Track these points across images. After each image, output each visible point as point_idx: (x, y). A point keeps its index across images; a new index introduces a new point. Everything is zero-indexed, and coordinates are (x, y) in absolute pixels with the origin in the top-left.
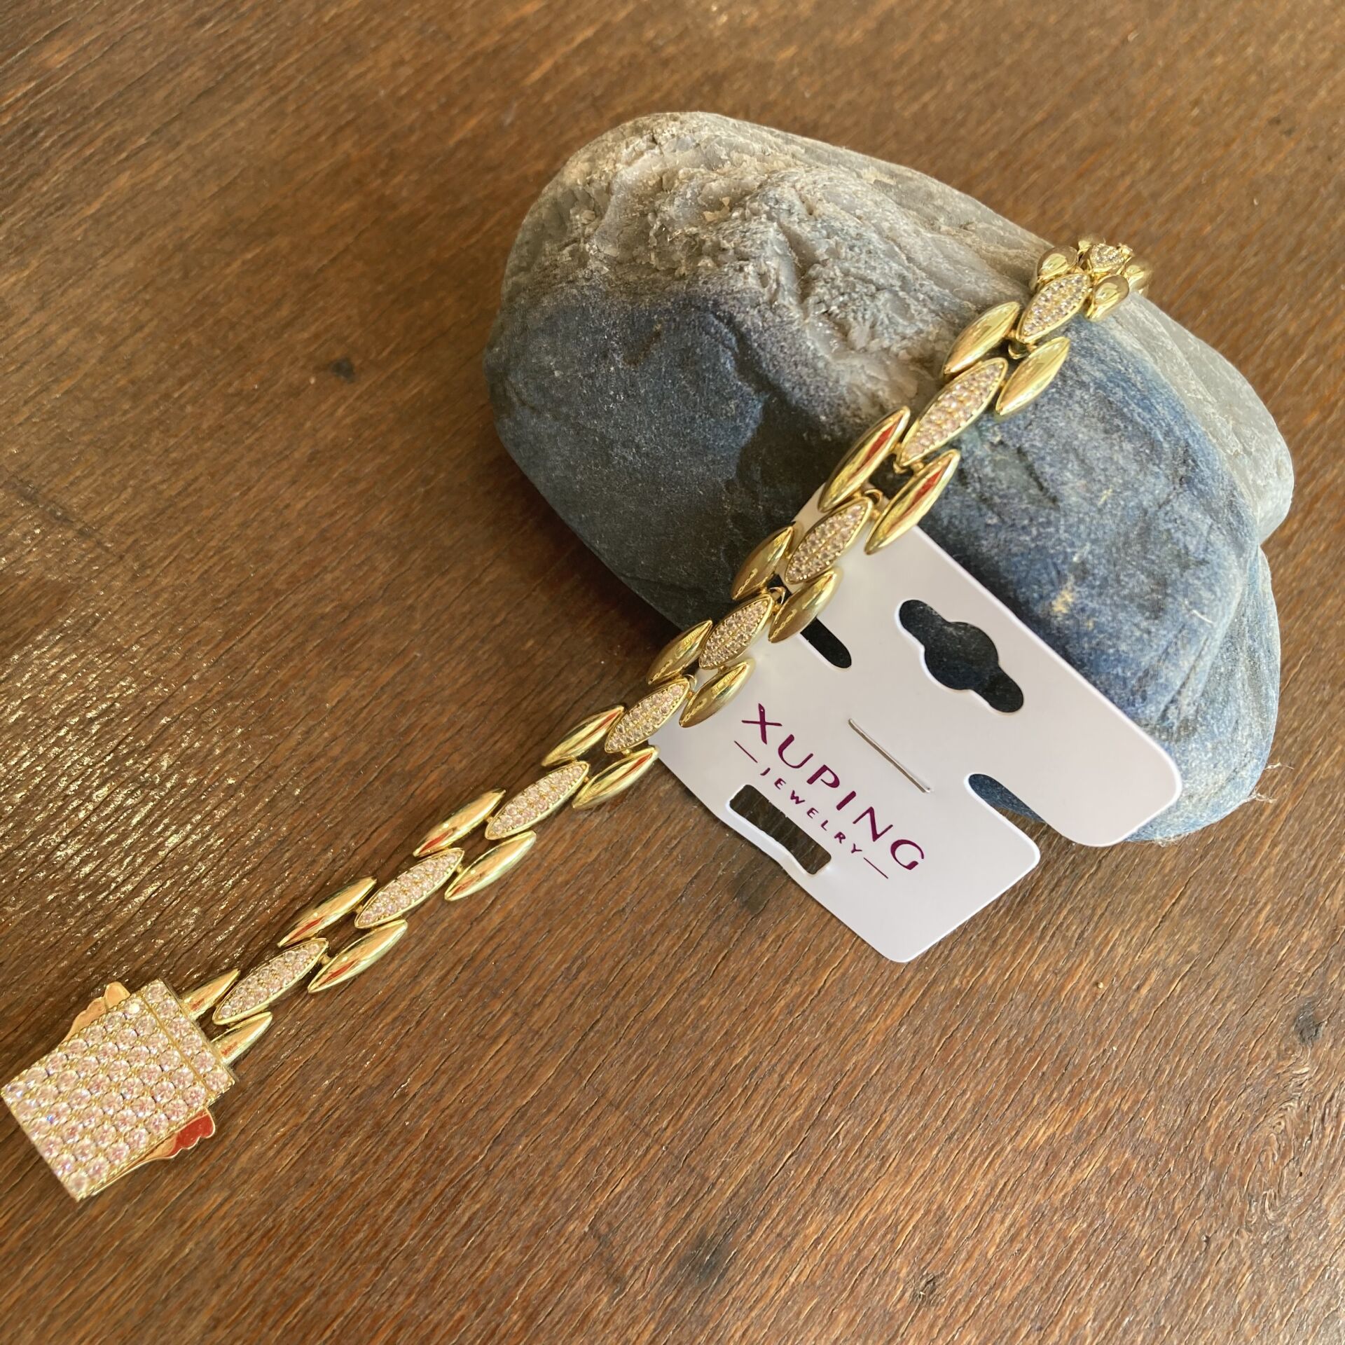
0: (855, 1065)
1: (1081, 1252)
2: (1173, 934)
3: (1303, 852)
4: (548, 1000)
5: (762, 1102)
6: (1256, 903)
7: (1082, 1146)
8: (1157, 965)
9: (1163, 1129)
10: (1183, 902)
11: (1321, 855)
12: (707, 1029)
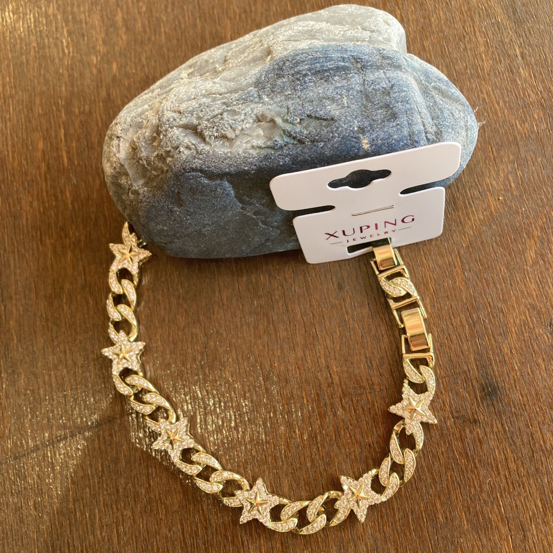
0: (466, 298)
2: (502, 161)
3: (508, 95)
6: (513, 125)
8: (508, 174)
10: (494, 149)
11: (514, 90)
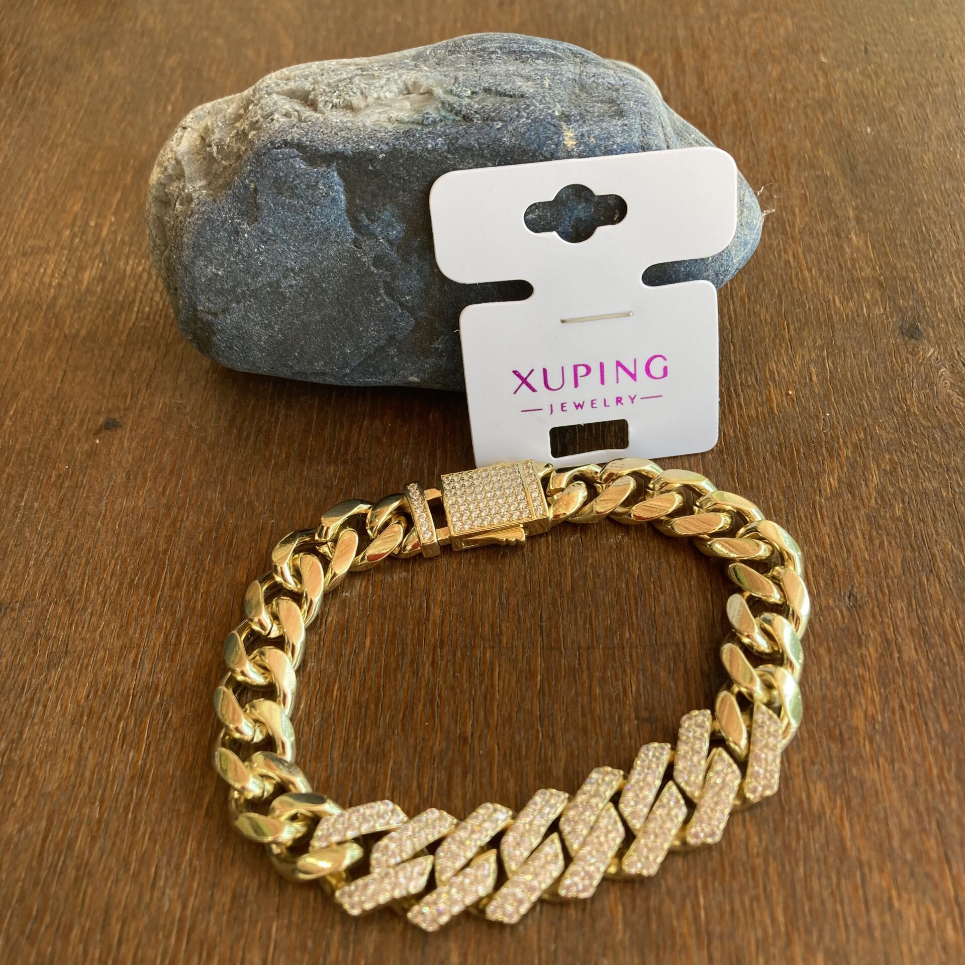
1: (912, 519)
2: (802, 345)
4: (503, 627)
5: (669, 582)
6: (829, 301)
7: (860, 471)
8: (809, 363)
9: (892, 431)
10: (792, 327)
12: (605, 572)
